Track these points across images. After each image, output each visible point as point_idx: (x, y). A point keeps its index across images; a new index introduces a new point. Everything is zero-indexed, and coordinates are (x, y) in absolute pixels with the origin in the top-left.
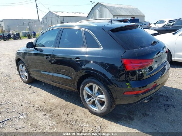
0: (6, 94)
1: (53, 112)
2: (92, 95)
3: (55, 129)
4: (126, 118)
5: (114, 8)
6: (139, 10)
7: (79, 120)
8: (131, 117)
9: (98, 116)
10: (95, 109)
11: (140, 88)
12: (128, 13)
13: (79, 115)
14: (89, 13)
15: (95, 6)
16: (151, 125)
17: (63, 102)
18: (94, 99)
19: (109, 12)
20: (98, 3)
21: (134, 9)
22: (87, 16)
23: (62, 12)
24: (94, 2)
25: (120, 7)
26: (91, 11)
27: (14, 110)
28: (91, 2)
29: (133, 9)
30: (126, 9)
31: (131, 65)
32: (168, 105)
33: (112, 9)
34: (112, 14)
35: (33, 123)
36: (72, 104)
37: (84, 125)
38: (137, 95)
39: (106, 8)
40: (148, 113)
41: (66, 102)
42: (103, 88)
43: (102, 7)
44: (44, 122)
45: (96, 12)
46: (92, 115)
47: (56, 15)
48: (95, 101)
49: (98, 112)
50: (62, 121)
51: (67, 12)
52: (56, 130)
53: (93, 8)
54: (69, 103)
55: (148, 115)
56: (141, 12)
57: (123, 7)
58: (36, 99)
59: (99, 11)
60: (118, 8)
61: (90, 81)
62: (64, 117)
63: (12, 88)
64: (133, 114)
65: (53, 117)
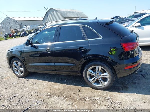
0: (8, 89)
1: (64, 94)
2: (96, 75)
3: (75, 106)
4: (122, 88)
5: (64, 12)
6: (83, 13)
7: (90, 96)
8: (125, 86)
9: (102, 90)
10: (100, 86)
11: (133, 63)
12: (76, 16)
13: (86, 92)
14: (44, 17)
15: (48, 11)
16: (142, 89)
17: (66, 86)
18: (98, 78)
19: (61, 15)
20: (51, 9)
21: (80, 13)
22: (42, 20)
23: (19, 17)
24: (48, 8)
25: (69, 11)
26: (45, 15)
27: (28, 100)
28: (45, 8)
29: (78, 13)
30: (73, 13)
31: (128, 47)
32: (144, 75)
33: (63, 13)
34: (64, 17)
35: (54, 106)
36: (75, 86)
37: (96, 98)
38: (131, 69)
39: (58, 12)
40: (135, 82)
41: (69, 86)
42: (107, 67)
43: (55, 12)
44: (63, 103)
45: (50, 16)
46: (97, 90)
47: (14, 20)
48: (99, 79)
49: (102, 87)
50: (77, 100)
51: (24, 17)
52: (77, 107)
53: (47, 13)
54: (71, 86)
55: (136, 83)
56: (84, 14)
57: (71, 11)
58: (41, 88)
59: (53, 15)
60: (67, 12)
61: (94, 64)
62: (76, 96)
63: (11, 84)
64: (126, 84)
65: (66, 98)
